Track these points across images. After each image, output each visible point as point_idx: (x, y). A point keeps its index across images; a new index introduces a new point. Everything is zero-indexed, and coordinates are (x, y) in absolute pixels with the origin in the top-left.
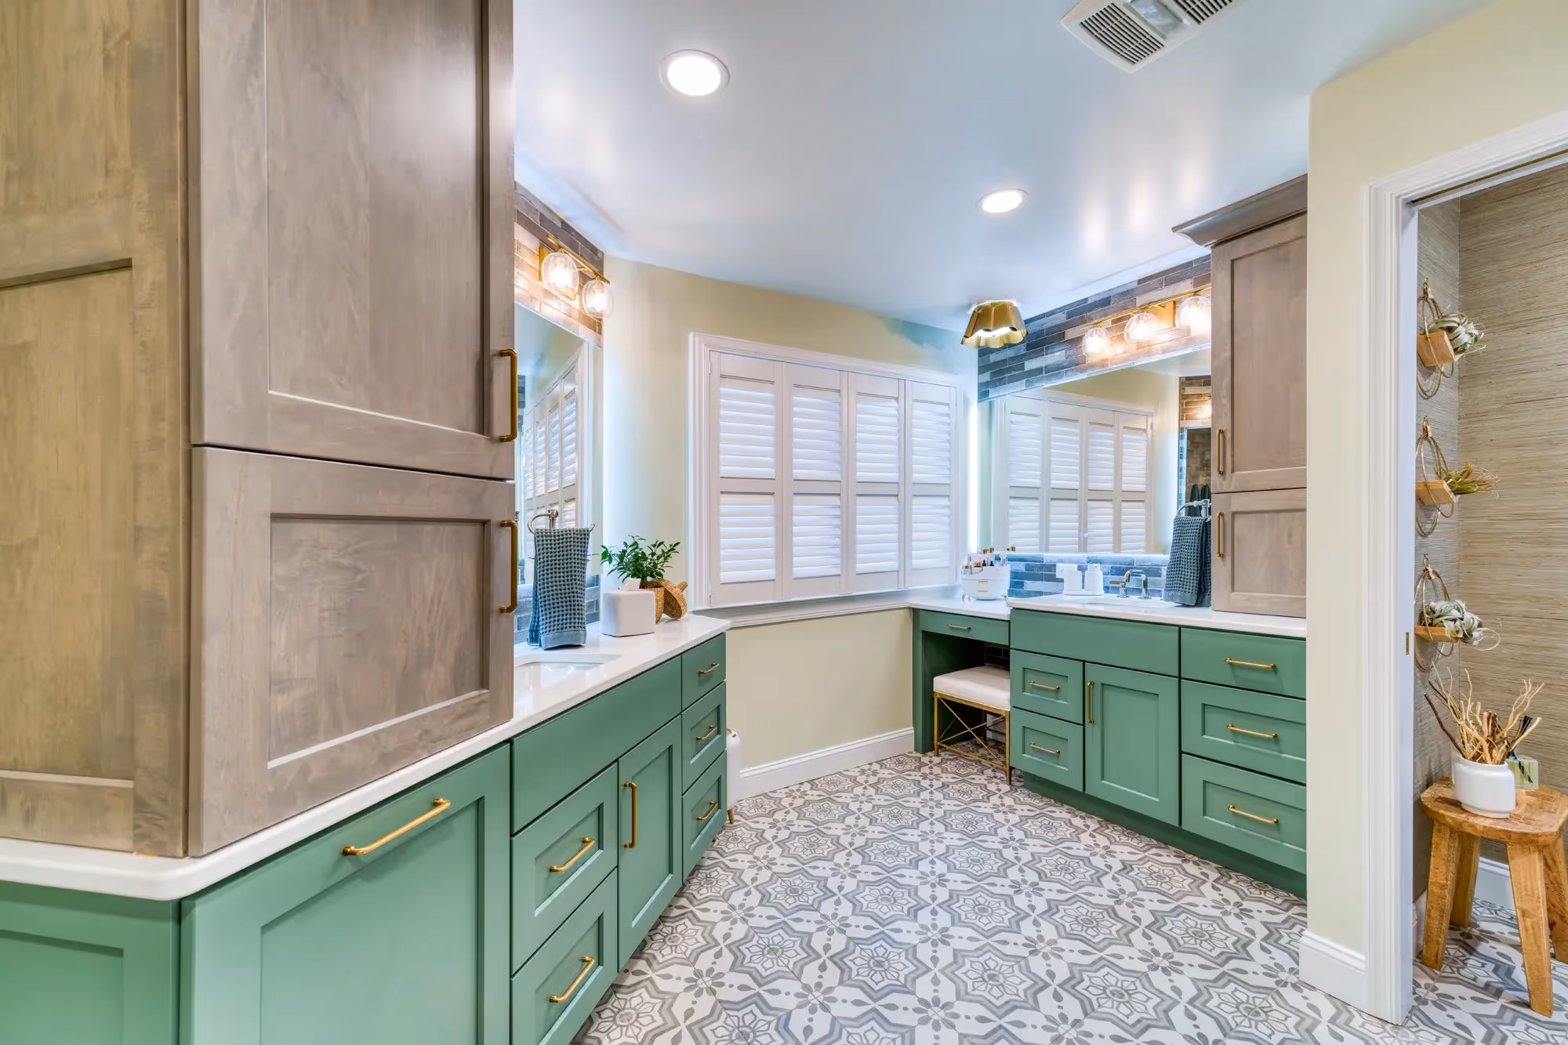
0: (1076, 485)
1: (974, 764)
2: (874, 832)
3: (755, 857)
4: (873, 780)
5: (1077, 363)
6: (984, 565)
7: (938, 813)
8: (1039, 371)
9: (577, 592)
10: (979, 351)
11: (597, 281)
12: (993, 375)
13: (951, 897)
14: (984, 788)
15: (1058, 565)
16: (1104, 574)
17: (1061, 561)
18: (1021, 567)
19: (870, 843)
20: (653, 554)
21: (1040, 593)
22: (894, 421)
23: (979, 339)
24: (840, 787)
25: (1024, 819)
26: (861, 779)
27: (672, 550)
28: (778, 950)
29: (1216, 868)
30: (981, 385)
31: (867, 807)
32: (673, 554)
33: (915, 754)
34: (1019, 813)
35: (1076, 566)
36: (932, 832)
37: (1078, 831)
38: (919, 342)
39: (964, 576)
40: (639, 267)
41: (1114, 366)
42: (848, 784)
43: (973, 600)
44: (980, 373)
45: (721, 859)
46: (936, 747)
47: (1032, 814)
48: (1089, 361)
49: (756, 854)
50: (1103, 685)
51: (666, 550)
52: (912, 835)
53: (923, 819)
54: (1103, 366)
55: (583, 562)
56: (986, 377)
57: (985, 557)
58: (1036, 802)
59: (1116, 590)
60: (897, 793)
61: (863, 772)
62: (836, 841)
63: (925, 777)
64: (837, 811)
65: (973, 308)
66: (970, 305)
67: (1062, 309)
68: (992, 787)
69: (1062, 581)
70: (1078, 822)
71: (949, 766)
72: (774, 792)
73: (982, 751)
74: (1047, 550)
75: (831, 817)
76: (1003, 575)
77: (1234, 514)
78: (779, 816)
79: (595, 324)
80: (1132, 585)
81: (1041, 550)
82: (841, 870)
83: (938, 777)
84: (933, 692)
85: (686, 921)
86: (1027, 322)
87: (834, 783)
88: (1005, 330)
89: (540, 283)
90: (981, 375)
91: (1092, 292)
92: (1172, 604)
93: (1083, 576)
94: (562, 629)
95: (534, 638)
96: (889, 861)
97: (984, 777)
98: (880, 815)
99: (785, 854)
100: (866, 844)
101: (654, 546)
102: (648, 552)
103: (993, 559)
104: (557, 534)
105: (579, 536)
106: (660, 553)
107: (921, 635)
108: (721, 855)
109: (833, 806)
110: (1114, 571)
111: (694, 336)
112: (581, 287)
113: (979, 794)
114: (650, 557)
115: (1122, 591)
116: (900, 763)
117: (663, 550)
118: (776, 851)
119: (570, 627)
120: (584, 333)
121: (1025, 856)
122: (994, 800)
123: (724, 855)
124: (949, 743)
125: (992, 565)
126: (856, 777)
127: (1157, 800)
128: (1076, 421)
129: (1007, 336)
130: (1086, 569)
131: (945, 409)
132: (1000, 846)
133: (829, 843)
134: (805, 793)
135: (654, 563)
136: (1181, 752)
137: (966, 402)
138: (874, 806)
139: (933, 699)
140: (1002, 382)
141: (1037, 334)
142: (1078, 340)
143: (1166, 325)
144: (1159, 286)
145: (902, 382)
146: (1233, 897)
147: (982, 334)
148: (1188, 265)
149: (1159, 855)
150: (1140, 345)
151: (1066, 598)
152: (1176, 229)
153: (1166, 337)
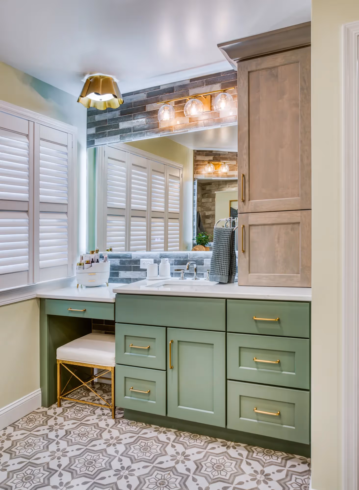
0: (144, 207)
1: (87, 407)
5: (155, 127)
6: (93, 262)
7: (65, 462)
8: (128, 130)
10: (88, 112)
12: (97, 130)
14: (96, 427)
15: (141, 260)
16: (171, 265)
17: (143, 257)
18: (117, 262)
21: (129, 281)
22: (25, 152)
23: (90, 101)
25: (128, 446)
29: (244, 447)
30: (89, 136)
33: (42, 410)
34: (124, 442)
35: (153, 260)
37: (164, 445)
39: (79, 271)
41: (176, 131)
43: (84, 288)
44: (88, 127)
46: (58, 400)
47: (133, 440)
48: (162, 126)
50: (179, 341)
54: (170, 130)
56: (93, 131)
57: (93, 256)
58: (134, 429)
59: (179, 275)
63: (51, 429)
65: (87, 77)
66: (84, 75)
67: (144, 91)
68: (102, 424)
69: (145, 270)
70: (162, 437)
71: (70, 413)
76: (105, 269)
77: (250, 226)
81: (126, 251)
83: (62, 426)
84: (57, 359)
86: (124, 95)
88: (108, 97)
90: (88, 129)
93: (158, 267)
97: (95, 417)
103: (98, 258)
107: (46, 318)
110: (176, 263)
113: (94, 433)
115: (182, 276)
116: (31, 420)
122: (106, 436)
125: (98, 261)
127: (213, 413)
128: (145, 168)
129: (109, 103)
130: (160, 262)
131: (64, 149)
136: (226, 379)
137: (79, 146)
139: (56, 365)
140: (104, 135)
141: (129, 105)
142: (155, 112)
143: (207, 109)
144: (202, 85)
145: (31, 124)
146: (259, 468)
147: (92, 96)
148: (219, 74)
149: (214, 448)
150: (191, 120)
151: (150, 283)
152: (219, 45)
153: (205, 117)
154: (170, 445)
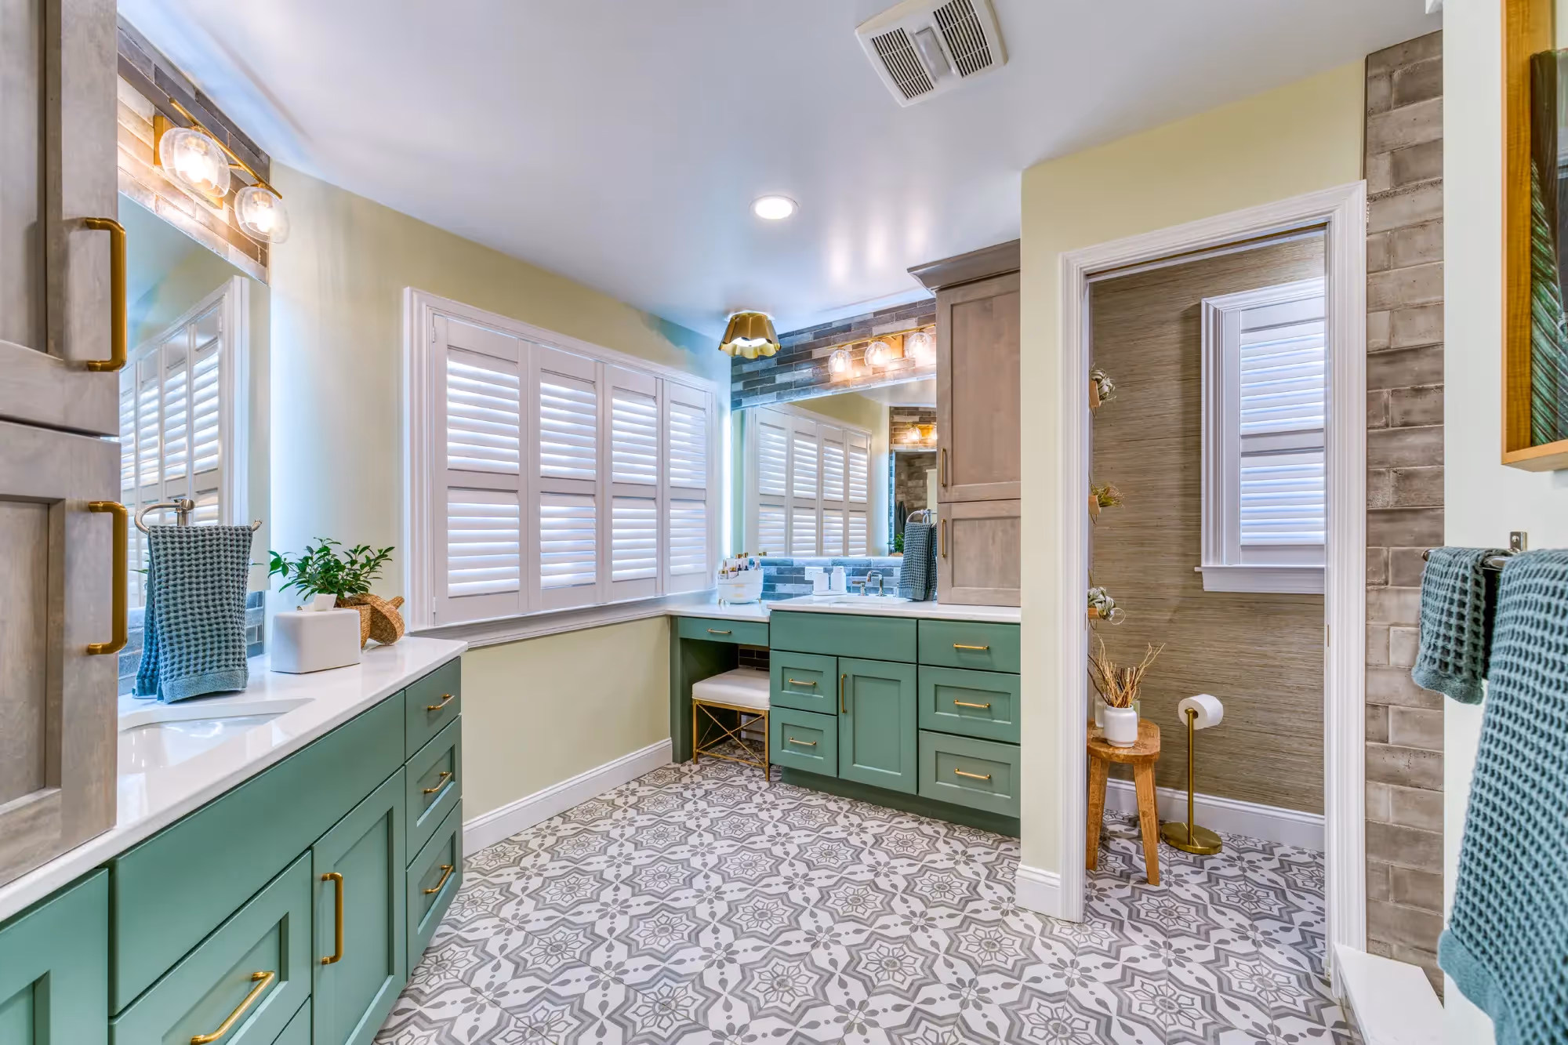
0: (813, 494)
1: (733, 766)
2: (640, 858)
3: (502, 920)
4: (632, 800)
5: (823, 381)
6: (740, 569)
7: (705, 822)
8: (787, 386)
9: (231, 617)
10: (733, 360)
11: (260, 189)
12: (745, 385)
13: (730, 910)
14: (745, 788)
15: (806, 567)
16: (848, 575)
17: (810, 564)
18: (773, 571)
19: (638, 870)
20: (353, 562)
21: (790, 596)
22: (651, 419)
23: (735, 348)
24: (597, 815)
25: (786, 812)
26: (620, 801)
27: (383, 555)
28: (542, 1028)
30: (734, 394)
31: (630, 831)
32: (382, 562)
33: (673, 765)
34: (782, 807)
35: (822, 568)
36: (702, 844)
38: (677, 343)
39: (722, 581)
40: (329, 191)
41: (855, 388)
42: (605, 810)
43: (728, 605)
44: (733, 381)
45: (456, 932)
46: (695, 755)
47: (792, 806)
48: (834, 380)
49: (502, 915)
50: (854, 675)
51: (372, 557)
52: (682, 852)
53: (690, 832)
54: (845, 386)
55: (242, 575)
56: (739, 386)
57: (740, 561)
58: (794, 794)
59: (857, 590)
60: (660, 809)
61: (620, 794)
62: (600, 877)
63: (686, 787)
64: (598, 842)
65: (730, 316)
66: (727, 313)
67: (809, 330)
68: (753, 786)
69: (811, 582)
70: (832, 806)
71: (709, 771)
72: (517, 835)
73: (739, 752)
74: (791, 554)
75: (590, 850)
76: (756, 579)
77: (954, 520)
78: (527, 862)
79: (258, 249)
80: (869, 585)
81: (786, 555)
82: (609, 909)
83: (699, 786)
84: (692, 697)
85: (413, 1028)
86: (781, 337)
87: (589, 811)
88: (760, 342)
89: (156, 169)
90: (734, 384)
91: (836, 317)
92: (904, 600)
93: (829, 577)
94: (203, 670)
95: (148, 686)
96: (662, 886)
97: (744, 778)
98: (645, 837)
99: (540, 906)
100: (634, 873)
101: (356, 551)
102: (344, 560)
103: (747, 563)
104: (192, 533)
105: (234, 537)
106: (365, 561)
107: (679, 641)
108: (455, 927)
109: (591, 838)
110: (855, 572)
111: (412, 291)
112: (232, 195)
113: (742, 795)
114: (348, 566)
115: (862, 590)
116: (660, 777)
117: (367, 557)
118: (529, 905)
119: (218, 667)
120: (235, 257)
121: (793, 850)
122: (757, 799)
123: (460, 926)
124: (706, 749)
125: (747, 569)
126: (613, 800)
127: (899, 774)
128: (813, 436)
129: (761, 349)
130: (832, 570)
131: (701, 413)
132: (768, 845)
133: (592, 881)
134: (556, 830)
135: (355, 574)
136: (918, 729)
137: (721, 408)
138: (637, 829)
139: (692, 707)
140: (754, 393)
141: (789, 350)
142: (825, 360)
143: (897, 355)
144: (891, 320)
145: (660, 381)
146: (960, 848)
147: (739, 342)
148: (914, 305)
149: (901, 823)
150: (875, 370)
151: (815, 598)
152: (910, 270)
153: (896, 366)
154: (842, 816)
